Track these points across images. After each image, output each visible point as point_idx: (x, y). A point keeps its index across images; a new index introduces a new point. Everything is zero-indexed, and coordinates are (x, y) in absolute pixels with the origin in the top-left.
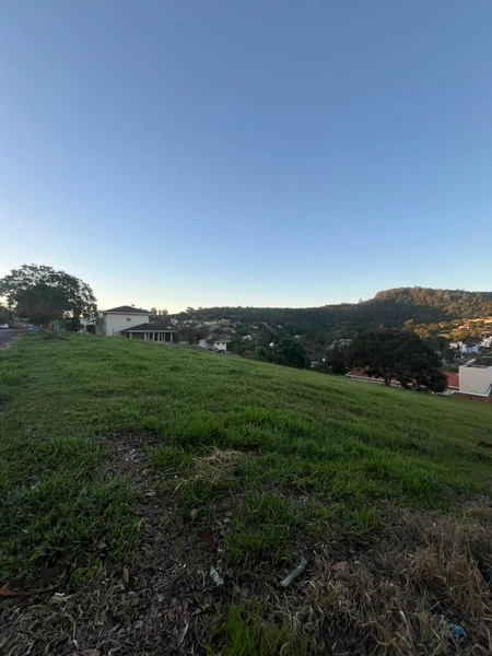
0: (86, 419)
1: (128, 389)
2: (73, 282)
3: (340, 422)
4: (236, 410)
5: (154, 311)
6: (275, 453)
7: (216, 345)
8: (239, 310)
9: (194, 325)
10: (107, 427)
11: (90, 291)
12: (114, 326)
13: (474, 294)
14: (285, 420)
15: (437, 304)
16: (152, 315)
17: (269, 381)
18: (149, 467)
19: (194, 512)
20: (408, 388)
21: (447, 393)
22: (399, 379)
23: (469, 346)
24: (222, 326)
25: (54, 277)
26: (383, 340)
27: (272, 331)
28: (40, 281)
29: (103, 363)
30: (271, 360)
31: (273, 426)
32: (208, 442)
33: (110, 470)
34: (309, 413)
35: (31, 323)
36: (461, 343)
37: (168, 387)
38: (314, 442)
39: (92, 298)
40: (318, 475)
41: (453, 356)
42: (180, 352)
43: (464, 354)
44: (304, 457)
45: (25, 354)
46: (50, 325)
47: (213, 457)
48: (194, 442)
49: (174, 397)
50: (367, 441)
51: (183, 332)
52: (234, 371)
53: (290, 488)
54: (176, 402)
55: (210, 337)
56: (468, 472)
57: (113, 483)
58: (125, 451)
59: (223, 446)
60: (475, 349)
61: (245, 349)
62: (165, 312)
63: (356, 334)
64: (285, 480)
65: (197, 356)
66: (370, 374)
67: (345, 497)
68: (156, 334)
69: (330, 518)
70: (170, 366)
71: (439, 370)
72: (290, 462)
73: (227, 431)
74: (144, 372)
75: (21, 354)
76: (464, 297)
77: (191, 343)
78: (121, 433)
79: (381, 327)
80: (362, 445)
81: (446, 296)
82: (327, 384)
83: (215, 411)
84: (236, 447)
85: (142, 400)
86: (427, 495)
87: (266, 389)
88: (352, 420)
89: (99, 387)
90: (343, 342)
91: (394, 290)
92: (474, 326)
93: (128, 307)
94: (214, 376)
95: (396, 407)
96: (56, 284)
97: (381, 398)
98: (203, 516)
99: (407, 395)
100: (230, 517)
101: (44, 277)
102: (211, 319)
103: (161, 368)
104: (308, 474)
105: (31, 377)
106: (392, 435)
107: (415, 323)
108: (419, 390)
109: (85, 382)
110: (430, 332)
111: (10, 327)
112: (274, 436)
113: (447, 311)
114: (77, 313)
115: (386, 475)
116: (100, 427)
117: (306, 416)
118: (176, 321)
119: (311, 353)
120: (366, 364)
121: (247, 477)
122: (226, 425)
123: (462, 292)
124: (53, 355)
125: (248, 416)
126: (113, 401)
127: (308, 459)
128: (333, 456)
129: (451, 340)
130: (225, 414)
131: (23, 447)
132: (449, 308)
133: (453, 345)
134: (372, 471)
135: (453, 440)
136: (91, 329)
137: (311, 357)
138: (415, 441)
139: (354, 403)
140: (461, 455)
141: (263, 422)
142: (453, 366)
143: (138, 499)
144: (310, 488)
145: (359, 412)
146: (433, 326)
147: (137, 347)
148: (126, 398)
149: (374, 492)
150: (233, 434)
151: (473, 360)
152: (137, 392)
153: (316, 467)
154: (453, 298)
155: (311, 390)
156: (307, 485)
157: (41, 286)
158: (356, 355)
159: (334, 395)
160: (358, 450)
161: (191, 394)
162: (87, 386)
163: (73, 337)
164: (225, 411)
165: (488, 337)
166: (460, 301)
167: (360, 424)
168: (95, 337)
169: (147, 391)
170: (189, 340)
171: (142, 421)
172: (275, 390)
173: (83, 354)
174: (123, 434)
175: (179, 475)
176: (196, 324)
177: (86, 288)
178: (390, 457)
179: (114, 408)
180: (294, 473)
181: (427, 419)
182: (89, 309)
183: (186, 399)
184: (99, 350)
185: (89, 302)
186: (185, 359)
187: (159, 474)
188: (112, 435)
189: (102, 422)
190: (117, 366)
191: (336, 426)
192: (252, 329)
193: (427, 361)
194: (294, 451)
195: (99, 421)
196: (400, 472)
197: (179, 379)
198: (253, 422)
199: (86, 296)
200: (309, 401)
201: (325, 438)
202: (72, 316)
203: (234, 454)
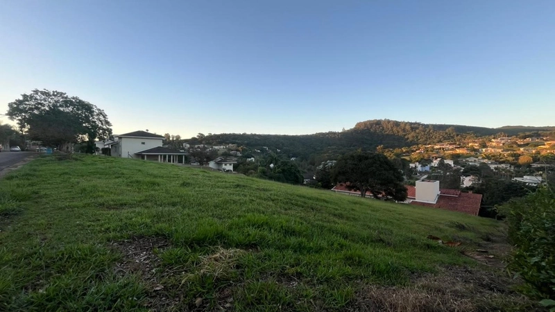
0: (98, 228)
1: (140, 202)
2: (88, 108)
3: (325, 224)
4: (239, 217)
5: (168, 136)
6: (271, 249)
7: (224, 166)
8: (244, 136)
9: (205, 148)
10: (119, 235)
11: (105, 116)
12: (129, 149)
13: (427, 126)
14: (281, 222)
15: (401, 133)
16: (166, 140)
17: (268, 194)
18: (158, 266)
19: (198, 301)
20: (378, 198)
21: (407, 202)
22: (372, 192)
23: (424, 166)
24: (230, 150)
25: (67, 102)
26: (360, 160)
27: (272, 154)
28: (54, 106)
29: (117, 180)
30: (271, 178)
31: (271, 228)
32: (213, 243)
33: (120, 271)
34: (301, 218)
35: (44, 146)
36: (417, 163)
37: (179, 200)
38: (304, 240)
39: (108, 123)
40: (307, 265)
41: (412, 174)
42: (191, 171)
43: (420, 172)
44: (295, 251)
45: (37, 173)
46: (65, 148)
47: (218, 255)
48: (201, 243)
49: (184, 207)
50: (346, 238)
51: (194, 155)
52: (238, 186)
53: (283, 276)
54: (186, 211)
55: (219, 159)
56: (419, 258)
57: (122, 281)
58: (135, 254)
59: (227, 246)
60: (427, 168)
61: (248, 169)
62: (178, 137)
63: (340, 156)
64: (278, 270)
65: (206, 174)
66: (350, 188)
67: (327, 280)
68: (170, 156)
69: (315, 297)
70: (181, 182)
71: (402, 183)
72: (284, 255)
73: (230, 233)
74: (157, 188)
75: (32, 173)
76: (421, 128)
77: (201, 164)
78: (132, 239)
79: (359, 150)
80: (342, 241)
81: (408, 127)
82: (316, 196)
83: (220, 218)
84: (237, 246)
85: (154, 211)
86: (390, 275)
87: (265, 199)
88: (335, 222)
89: (113, 201)
90: (330, 163)
91: (369, 121)
92: (427, 150)
93: (143, 132)
94: (221, 190)
95: (369, 212)
96: (70, 109)
97: (358, 206)
98: (207, 303)
99: (377, 203)
100: (231, 303)
101: (57, 102)
102: (220, 143)
103: (173, 184)
104: (298, 265)
105: (43, 193)
106: (365, 233)
107: (384, 148)
108: (387, 200)
109: (98, 196)
110: (395, 155)
111: (22, 150)
112: (271, 236)
113: (408, 138)
114: (92, 136)
115: (360, 262)
116: (112, 235)
117: (298, 219)
118: (188, 146)
119: (304, 172)
120: (347, 180)
121: (246, 269)
122: (230, 228)
123: (419, 124)
124: (66, 173)
125: (249, 221)
126: (125, 212)
127: (298, 253)
128: (319, 250)
129: (411, 161)
130: (230, 221)
131: (31, 255)
132: (410, 136)
133: (412, 165)
134: (349, 260)
135: (410, 235)
136: (106, 151)
137: (304, 175)
138: (382, 236)
139: (337, 210)
140: (415, 246)
141: (262, 225)
142: (412, 181)
143: (147, 294)
144: (299, 275)
145: (341, 216)
146: (397, 151)
147: (151, 167)
148: (137, 210)
149: (350, 275)
150: (235, 235)
151: (426, 176)
152: (149, 204)
153: (305, 259)
154: (412, 128)
155: (303, 200)
156: (297, 273)
157: (54, 110)
158: (339, 173)
159: (322, 204)
160: (339, 244)
161: (199, 205)
162: (100, 200)
163: (88, 158)
164: (229, 218)
165: (436, 159)
166: (417, 131)
167: (341, 225)
168: (110, 159)
169: (158, 203)
170: (200, 162)
171: (153, 228)
172: (273, 200)
173: (98, 173)
174: (134, 240)
175: (186, 271)
176: (207, 148)
177: (101, 113)
178: (363, 249)
179: (126, 218)
180: (287, 264)
181: (391, 220)
182: (104, 133)
183: (195, 209)
184: (114, 169)
185: (104, 127)
186: (195, 176)
187: (167, 272)
188: (124, 242)
189: (114, 230)
190: (131, 182)
191: (322, 227)
192: (255, 152)
193: (393, 177)
194: (287, 247)
195: (111, 230)
196: (370, 259)
197: (190, 193)
198: (253, 226)
199: (101, 121)
200: (301, 208)
201: (313, 236)
202: (87, 140)
203: (236, 252)
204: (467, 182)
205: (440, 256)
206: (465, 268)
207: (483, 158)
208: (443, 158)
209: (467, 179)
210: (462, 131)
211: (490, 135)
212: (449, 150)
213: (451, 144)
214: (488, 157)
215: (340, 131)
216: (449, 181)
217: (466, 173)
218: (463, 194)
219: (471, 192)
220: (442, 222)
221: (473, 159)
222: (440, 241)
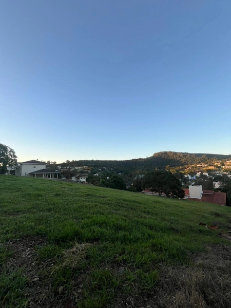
0: (1, 231)
1: (29, 209)
2: (4, 148)
3: (139, 220)
4: (88, 218)
5: (49, 162)
6: (108, 242)
7: (80, 179)
8: (92, 161)
10: (14, 235)
11: (14, 153)
12: (26, 171)
13: (192, 154)
14: (113, 221)
15: (178, 158)
16: (48, 164)
17: (106, 199)
18: (36, 260)
19: (61, 288)
20: (169, 197)
21: (186, 198)
22: (165, 193)
23: (192, 176)
24: (84, 169)
26: (157, 175)
27: (108, 171)
29: (17, 193)
30: (107, 186)
31: (107, 226)
32: (72, 239)
33: (12, 265)
34: (125, 216)
36: (189, 175)
37: (53, 206)
38: (127, 233)
39: (15, 156)
40: (129, 253)
41: (186, 180)
42: (61, 185)
43: (190, 180)
44: (122, 242)
47: (74, 249)
48: (64, 241)
49: (55, 212)
50: (152, 229)
51: (64, 173)
52: (88, 195)
53: (116, 263)
54: (57, 215)
55: (78, 175)
56: (196, 240)
57: (13, 275)
58: (24, 250)
59: (81, 240)
60: (194, 178)
61: (95, 181)
62: (55, 163)
63: (146, 172)
64: (112, 258)
65: (70, 187)
66: (152, 191)
67: (142, 264)
68: (49, 174)
69: (135, 280)
70: (55, 193)
71: (181, 188)
72: (115, 246)
73: (83, 231)
74: (40, 198)
76: (188, 155)
79: (156, 169)
80: (150, 232)
81: (181, 155)
82: (133, 199)
83: (77, 219)
84: (88, 240)
85: (37, 216)
86: (180, 257)
87: (104, 204)
88: (145, 218)
89: (13, 209)
90: (140, 176)
92: (193, 167)
93: (35, 161)
94: (78, 198)
95: (164, 208)
97: (158, 204)
98: (66, 290)
99: (169, 201)
100: (82, 288)
102: (79, 166)
103: (50, 195)
104: (123, 253)
106: (163, 224)
107: (170, 167)
108: (174, 197)
109: (4, 206)
110: (176, 171)
112: (107, 231)
114: (5, 164)
115: (161, 248)
116: (9, 236)
117: (123, 217)
118: (60, 167)
119: (127, 182)
120: (151, 186)
121: (92, 260)
122: (83, 228)
123: (187, 153)
125: (94, 221)
126: (19, 217)
128: (136, 240)
129: (185, 174)
130: (82, 221)
132: (183, 160)
133: (186, 176)
134: (154, 247)
135: (189, 223)
136: (12, 172)
137: (126, 183)
138: (173, 225)
139: (146, 208)
140: (192, 231)
141: (102, 223)
142: (187, 185)
143: (28, 285)
144: (125, 261)
145: (148, 213)
146: (177, 168)
147: (38, 182)
148: (28, 215)
149: (155, 259)
150: (86, 233)
151: (194, 183)
152: (35, 210)
153: (128, 248)
154: (184, 156)
155: (126, 202)
156: (123, 259)
158: (146, 182)
159: (137, 204)
160: (148, 234)
161: (65, 210)
162: (5, 209)
163: (1, 178)
164: (82, 219)
165: (199, 172)
166: (187, 157)
167: (149, 219)
168: (14, 177)
169: (40, 209)
170: (66, 177)
171: (36, 229)
172: (108, 204)
173: (6, 188)
174: (23, 239)
175: (54, 263)
176: (71, 169)
177: (12, 151)
178: (162, 236)
179: (19, 222)
180: (117, 253)
181: (177, 213)
182: (12, 162)
183: (62, 213)
184: (15, 186)
185: (13, 158)
186: (63, 189)
187: (42, 264)
188: (16, 240)
189: (11, 232)
190: (25, 195)
191: (138, 222)
192: (98, 170)
193: (176, 184)
194: (117, 239)
195: (9, 232)
196: (167, 246)
197: (59, 201)
198: (97, 224)
199: (11, 155)
200: (125, 209)
201: (132, 229)
202: (2, 165)
203: (86, 246)
204: (217, 185)
205: (208, 238)
206: (223, 246)
207: (224, 171)
208: (202, 172)
209: (217, 183)
210: (210, 157)
211: (225, 158)
212: (205, 167)
213: (205, 164)
214: (226, 171)
215: (145, 158)
216: (207, 185)
217: (216, 180)
218: (215, 193)
219: (220, 192)
220: (206, 211)
221: (218, 172)
222: (206, 226)
